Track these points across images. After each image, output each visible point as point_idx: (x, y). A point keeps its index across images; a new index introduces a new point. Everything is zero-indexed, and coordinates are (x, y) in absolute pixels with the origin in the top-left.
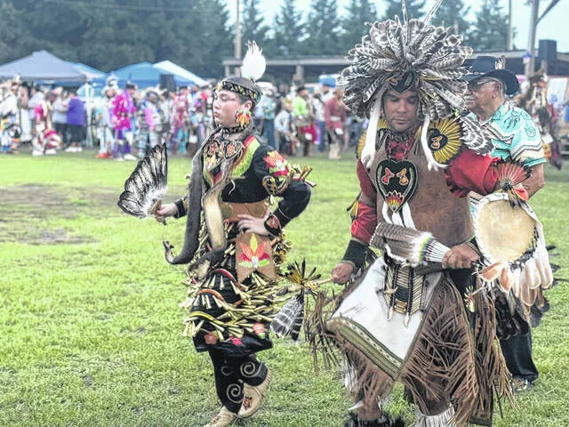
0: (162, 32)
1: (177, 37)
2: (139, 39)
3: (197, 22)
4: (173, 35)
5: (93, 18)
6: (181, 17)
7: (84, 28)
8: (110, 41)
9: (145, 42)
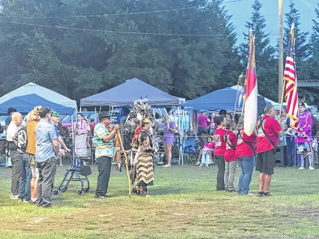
0: (180, 56)
1: (193, 60)
2: (159, 63)
3: (211, 45)
4: (190, 58)
5: (117, 44)
6: (197, 42)
7: (109, 54)
8: (132, 65)
9: (164, 66)
